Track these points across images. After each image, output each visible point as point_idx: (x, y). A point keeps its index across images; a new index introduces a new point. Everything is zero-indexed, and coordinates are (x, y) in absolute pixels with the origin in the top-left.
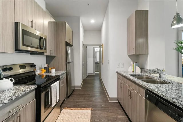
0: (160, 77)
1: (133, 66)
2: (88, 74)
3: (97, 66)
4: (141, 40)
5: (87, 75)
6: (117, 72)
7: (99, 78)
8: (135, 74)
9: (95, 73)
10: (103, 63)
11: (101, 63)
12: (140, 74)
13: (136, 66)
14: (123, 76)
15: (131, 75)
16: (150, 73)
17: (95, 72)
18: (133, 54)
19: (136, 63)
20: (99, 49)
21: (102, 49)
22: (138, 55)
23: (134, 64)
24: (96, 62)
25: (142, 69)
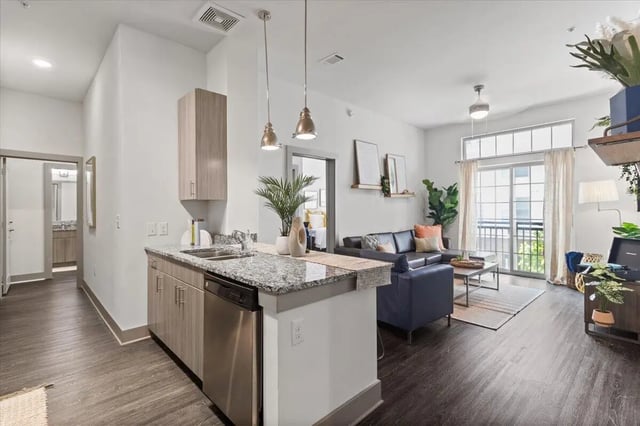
0: (243, 248)
1: (193, 228)
2: (13, 278)
3: (65, 243)
4: (214, 164)
5: (8, 283)
6: (147, 251)
7: (74, 285)
8: (196, 248)
9: (55, 270)
10: (93, 228)
11: (86, 229)
12: (209, 247)
13: (200, 228)
14: (163, 257)
15: (185, 252)
16: (230, 243)
17: (56, 265)
18: (191, 198)
19: (202, 220)
20: (73, 174)
21: (88, 175)
22: (207, 201)
23: (196, 223)
24: (57, 227)
25: (214, 235)
